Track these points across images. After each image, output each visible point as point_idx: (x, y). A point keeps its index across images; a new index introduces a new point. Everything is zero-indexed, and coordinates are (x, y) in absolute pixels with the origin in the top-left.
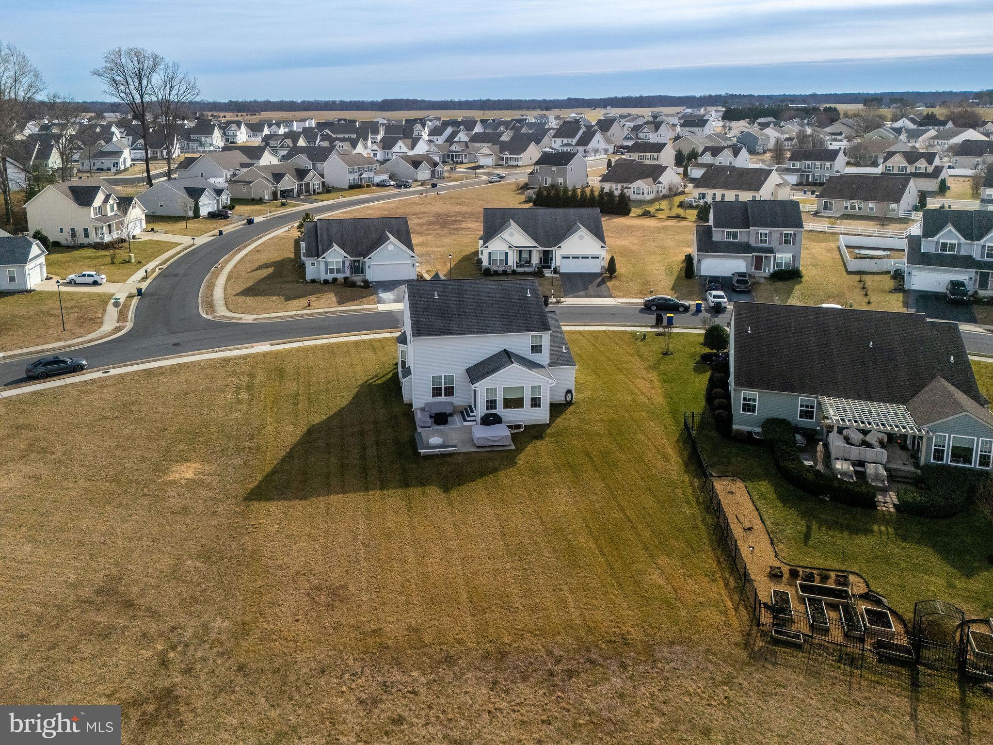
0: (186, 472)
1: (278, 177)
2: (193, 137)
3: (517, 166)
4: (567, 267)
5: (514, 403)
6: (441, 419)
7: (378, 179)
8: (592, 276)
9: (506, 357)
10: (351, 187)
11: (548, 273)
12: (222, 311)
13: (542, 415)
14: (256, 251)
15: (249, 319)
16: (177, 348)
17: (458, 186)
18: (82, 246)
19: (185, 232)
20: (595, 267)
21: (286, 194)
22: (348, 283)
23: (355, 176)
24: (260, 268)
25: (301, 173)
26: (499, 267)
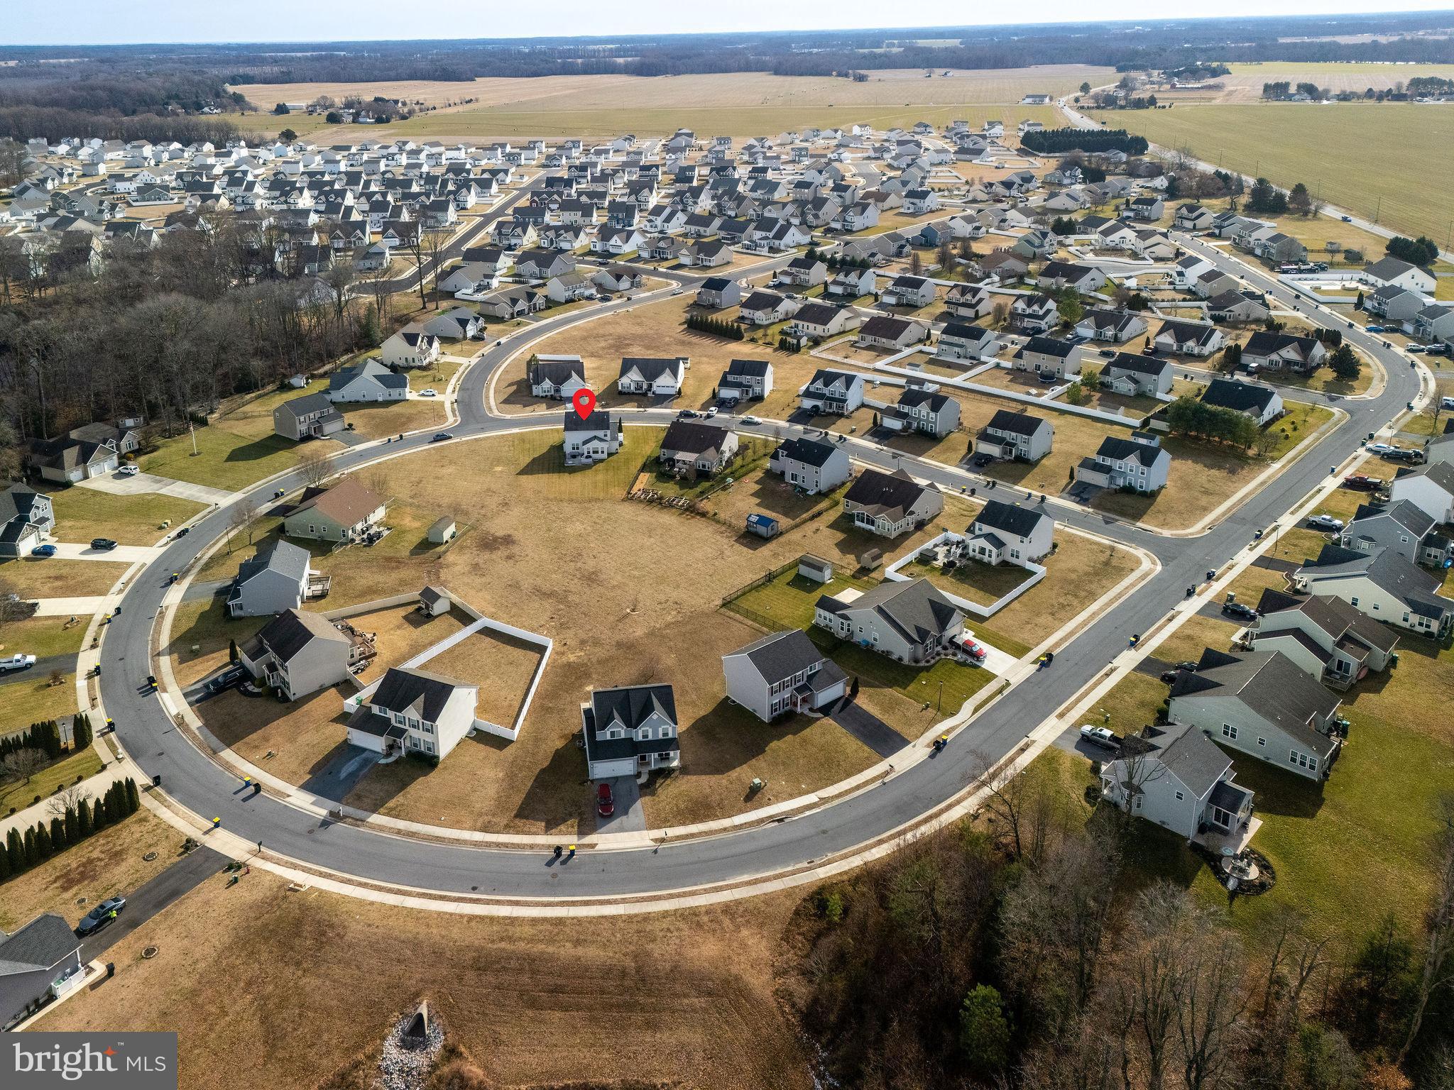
0: (499, 469)
1: (514, 301)
2: (430, 213)
3: (710, 267)
4: (659, 391)
5: (595, 452)
6: (574, 457)
7: (587, 293)
8: (671, 396)
9: (595, 437)
10: (568, 301)
11: (650, 394)
12: (496, 413)
13: (605, 456)
14: (506, 371)
15: (508, 417)
16: (483, 430)
17: (648, 299)
18: (412, 368)
19: (461, 353)
20: (672, 391)
21: (520, 313)
22: (553, 398)
23: (570, 293)
24: (510, 385)
25: (531, 296)
26: (626, 390)
